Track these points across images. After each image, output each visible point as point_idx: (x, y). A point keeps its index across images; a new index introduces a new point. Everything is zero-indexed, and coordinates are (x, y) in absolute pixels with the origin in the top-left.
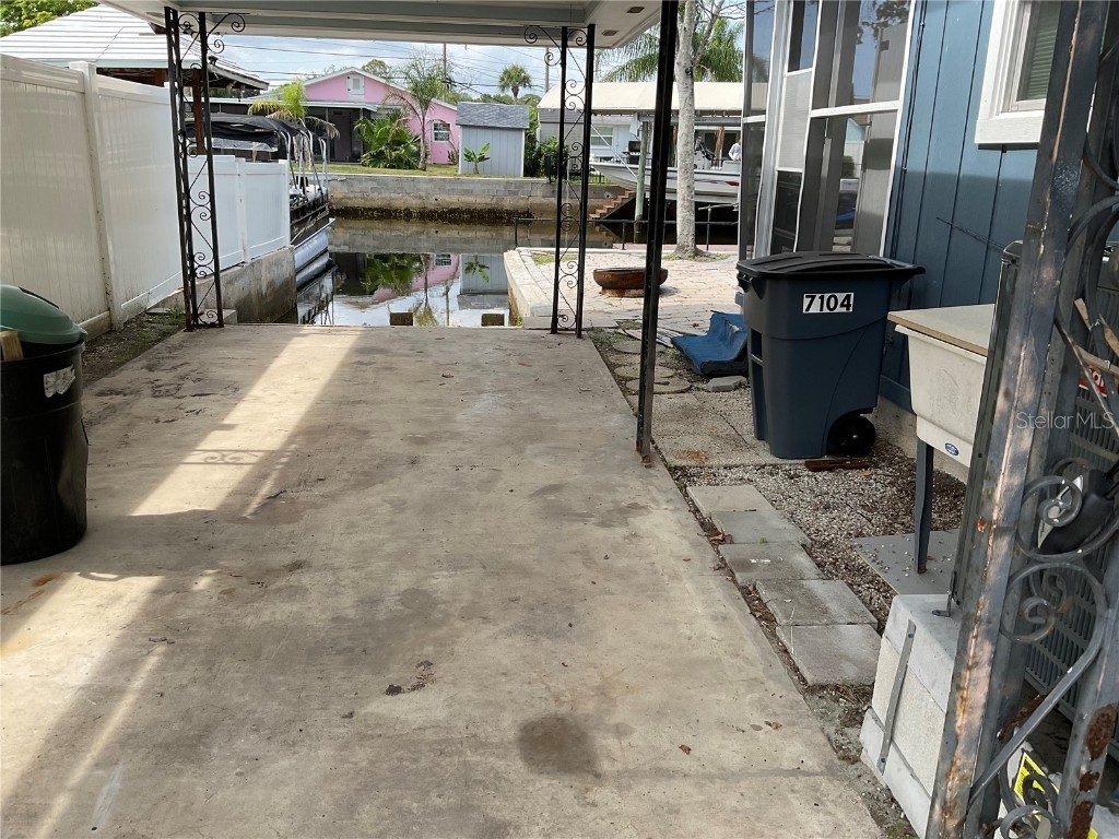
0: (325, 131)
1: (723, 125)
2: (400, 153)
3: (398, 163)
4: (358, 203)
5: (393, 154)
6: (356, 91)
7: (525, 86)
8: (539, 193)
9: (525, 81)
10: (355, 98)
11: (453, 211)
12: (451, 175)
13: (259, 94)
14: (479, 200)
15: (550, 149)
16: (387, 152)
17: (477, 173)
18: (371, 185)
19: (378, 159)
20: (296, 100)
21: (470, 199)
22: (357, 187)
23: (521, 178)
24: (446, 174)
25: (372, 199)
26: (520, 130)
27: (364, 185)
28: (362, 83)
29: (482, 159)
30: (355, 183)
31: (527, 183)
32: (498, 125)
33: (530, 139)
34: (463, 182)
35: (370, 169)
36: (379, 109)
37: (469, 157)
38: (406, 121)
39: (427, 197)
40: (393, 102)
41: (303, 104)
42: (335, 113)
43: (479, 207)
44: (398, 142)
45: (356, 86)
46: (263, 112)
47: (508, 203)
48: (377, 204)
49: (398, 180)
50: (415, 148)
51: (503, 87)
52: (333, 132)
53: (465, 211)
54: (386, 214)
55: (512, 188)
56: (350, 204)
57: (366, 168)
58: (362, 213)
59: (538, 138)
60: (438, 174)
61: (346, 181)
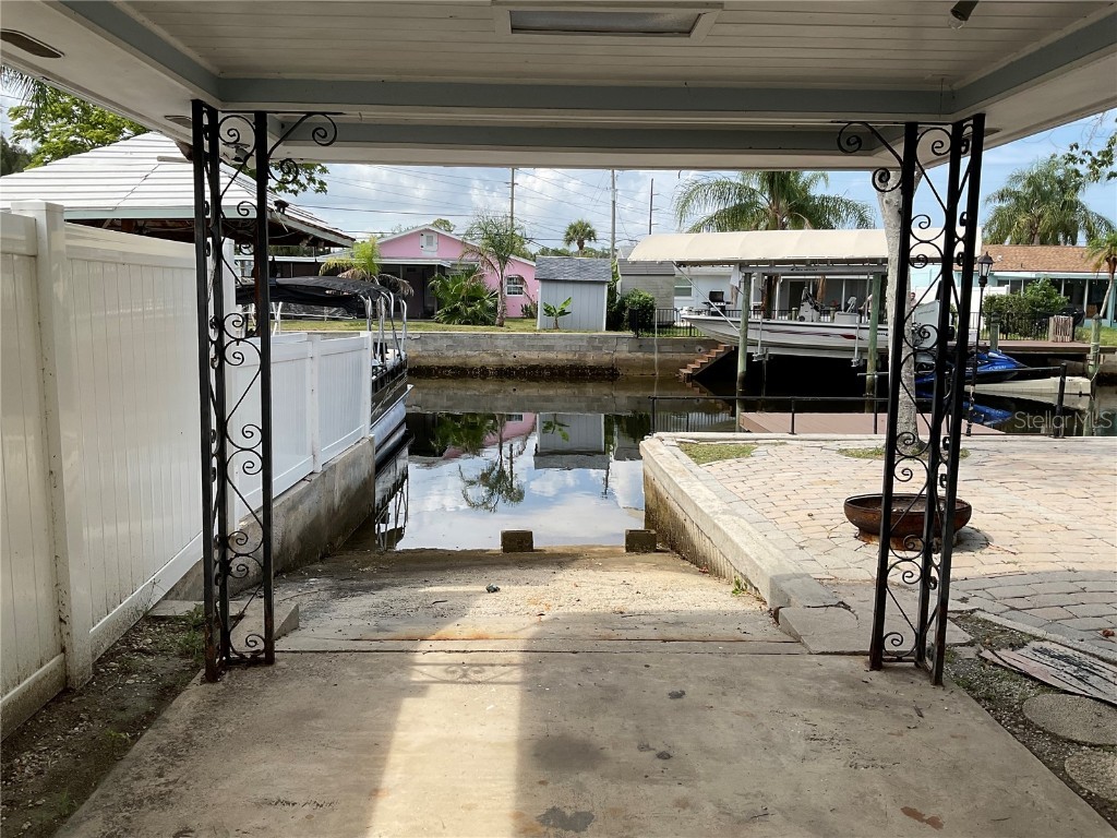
0: (399, 288)
1: (824, 274)
2: (476, 308)
3: (475, 320)
4: (434, 362)
5: (469, 310)
6: (429, 248)
7: (590, 240)
8: (625, 348)
9: (591, 235)
10: (429, 255)
11: (533, 368)
12: (530, 331)
13: (329, 252)
14: (560, 356)
15: (634, 302)
16: (462, 308)
17: (557, 327)
18: (445, 343)
19: (453, 315)
20: (370, 259)
21: (551, 355)
22: (432, 345)
23: (604, 333)
24: (525, 330)
25: (448, 357)
26: (603, 283)
27: (439, 343)
28: (435, 240)
29: (563, 313)
30: (429, 341)
31: (612, 337)
32: (579, 278)
33: (612, 292)
34: (543, 338)
35: (444, 325)
36: (452, 265)
37: (548, 312)
38: (482, 276)
39: (505, 354)
40: (470, 258)
41: (376, 261)
42: (408, 270)
43: (560, 364)
44: (474, 296)
45: (430, 243)
46: (334, 271)
47: (592, 358)
48: (450, 362)
49: (475, 337)
50: (491, 304)
51: (569, 241)
52: (407, 289)
53: (545, 368)
54: (462, 373)
55: (596, 343)
56: (424, 362)
57: (440, 325)
58: (436, 372)
59: (619, 290)
60: (517, 330)
61: (420, 340)
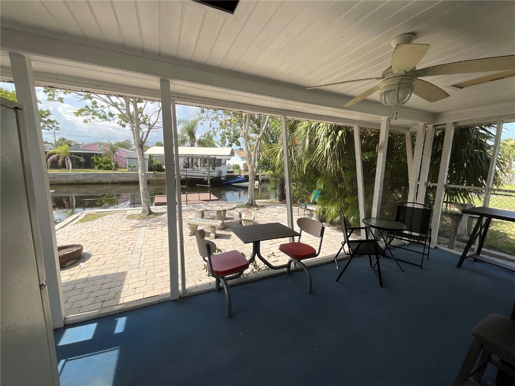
3: (106, 169)
4: (89, 181)
5: (106, 166)
8: (151, 176)
11: (124, 182)
14: (132, 179)
15: (155, 164)
16: (103, 165)
17: (132, 171)
18: (93, 176)
19: (100, 168)
20: (66, 151)
21: (129, 179)
22: (88, 177)
25: (94, 180)
26: (146, 159)
29: (134, 167)
30: (87, 175)
31: (149, 173)
33: (151, 161)
34: (127, 174)
35: (97, 170)
37: (130, 167)
39: (114, 179)
44: (108, 162)
45: (100, 146)
46: (52, 154)
49: (104, 174)
53: (128, 182)
56: (86, 181)
59: (154, 161)
61: (84, 175)
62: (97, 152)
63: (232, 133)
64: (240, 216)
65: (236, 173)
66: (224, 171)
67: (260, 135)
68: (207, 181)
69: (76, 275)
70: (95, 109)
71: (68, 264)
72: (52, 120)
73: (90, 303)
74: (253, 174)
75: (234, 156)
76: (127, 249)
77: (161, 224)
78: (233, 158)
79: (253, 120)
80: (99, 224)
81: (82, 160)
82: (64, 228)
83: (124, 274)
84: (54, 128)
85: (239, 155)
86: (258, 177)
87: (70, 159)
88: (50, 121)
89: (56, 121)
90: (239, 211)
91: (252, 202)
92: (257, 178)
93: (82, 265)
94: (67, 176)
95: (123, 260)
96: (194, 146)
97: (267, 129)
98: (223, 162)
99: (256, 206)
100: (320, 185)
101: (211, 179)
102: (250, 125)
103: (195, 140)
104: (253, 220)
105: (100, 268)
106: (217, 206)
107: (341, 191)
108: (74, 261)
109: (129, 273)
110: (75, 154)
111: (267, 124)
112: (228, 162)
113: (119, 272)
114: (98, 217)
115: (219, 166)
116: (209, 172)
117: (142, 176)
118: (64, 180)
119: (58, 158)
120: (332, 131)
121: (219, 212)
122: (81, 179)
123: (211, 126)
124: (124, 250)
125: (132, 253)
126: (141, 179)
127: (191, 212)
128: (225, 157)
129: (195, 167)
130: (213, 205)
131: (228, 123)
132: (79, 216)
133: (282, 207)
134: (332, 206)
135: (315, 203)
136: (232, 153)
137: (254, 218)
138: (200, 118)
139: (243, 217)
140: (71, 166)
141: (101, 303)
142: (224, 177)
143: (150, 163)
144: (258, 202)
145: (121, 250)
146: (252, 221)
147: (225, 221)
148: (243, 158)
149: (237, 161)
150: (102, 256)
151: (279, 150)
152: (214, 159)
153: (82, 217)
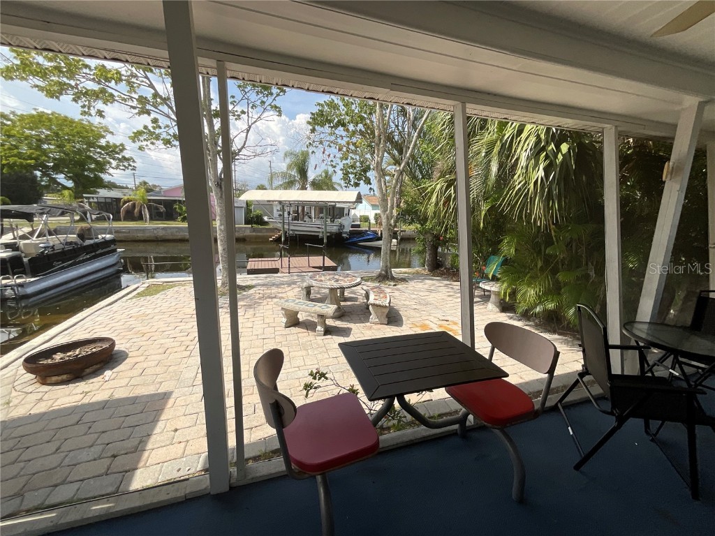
15: (254, 214)
26: (242, 207)
61: (164, 229)
62: (181, 199)
63: (358, 164)
64: (367, 297)
65: (364, 227)
66: (346, 224)
67: (402, 166)
68: (322, 239)
69: (93, 393)
70: (157, 131)
71: (88, 371)
72: (127, 156)
73: (92, 458)
74: (389, 229)
75: (361, 202)
76: (184, 348)
77: (245, 305)
78: (360, 206)
79: (392, 143)
80: (159, 301)
81: (162, 209)
82: (112, 306)
83: (165, 396)
84: (130, 167)
85: (369, 201)
86: (395, 233)
87: (148, 209)
88: (125, 159)
89: (132, 158)
90: (365, 288)
91: (386, 272)
92: (394, 235)
93: (108, 373)
94: (144, 230)
95: (171, 369)
96: (306, 189)
97: (412, 156)
98: (346, 212)
99: (393, 279)
100: (508, 248)
101: (328, 236)
102: (385, 151)
103: (307, 181)
104: (387, 305)
105: (133, 382)
106: (329, 280)
107: (547, 260)
108: (98, 366)
109: (174, 395)
110: (154, 201)
111: (414, 148)
112: (353, 212)
113: (159, 391)
114: (163, 290)
115: (340, 218)
116: (326, 225)
117: (220, 230)
118: (140, 235)
119: (134, 206)
120: (548, 143)
121: (332, 290)
122: (161, 233)
123: (323, 153)
124: (179, 349)
125: (189, 356)
126: (220, 235)
127: (293, 286)
128: (348, 204)
129: (306, 218)
130: (323, 278)
131: (352, 147)
132: (138, 287)
133: (434, 282)
134: (529, 285)
135: (495, 279)
136: (359, 199)
137: (389, 303)
138: (310, 143)
139: (372, 300)
140: (148, 216)
141: (110, 460)
142: (346, 233)
143: (248, 213)
144: (395, 271)
145: (175, 350)
146: (386, 307)
147: (342, 303)
148: (374, 207)
149: (365, 210)
150: (142, 358)
151: (435, 187)
152: (334, 207)
153: (143, 289)
